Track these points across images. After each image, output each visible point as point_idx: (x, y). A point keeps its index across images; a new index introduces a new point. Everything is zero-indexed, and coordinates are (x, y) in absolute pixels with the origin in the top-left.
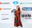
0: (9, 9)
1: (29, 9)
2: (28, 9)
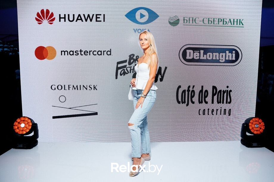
0: (100, 53)
1: (222, 57)
2: (216, 56)
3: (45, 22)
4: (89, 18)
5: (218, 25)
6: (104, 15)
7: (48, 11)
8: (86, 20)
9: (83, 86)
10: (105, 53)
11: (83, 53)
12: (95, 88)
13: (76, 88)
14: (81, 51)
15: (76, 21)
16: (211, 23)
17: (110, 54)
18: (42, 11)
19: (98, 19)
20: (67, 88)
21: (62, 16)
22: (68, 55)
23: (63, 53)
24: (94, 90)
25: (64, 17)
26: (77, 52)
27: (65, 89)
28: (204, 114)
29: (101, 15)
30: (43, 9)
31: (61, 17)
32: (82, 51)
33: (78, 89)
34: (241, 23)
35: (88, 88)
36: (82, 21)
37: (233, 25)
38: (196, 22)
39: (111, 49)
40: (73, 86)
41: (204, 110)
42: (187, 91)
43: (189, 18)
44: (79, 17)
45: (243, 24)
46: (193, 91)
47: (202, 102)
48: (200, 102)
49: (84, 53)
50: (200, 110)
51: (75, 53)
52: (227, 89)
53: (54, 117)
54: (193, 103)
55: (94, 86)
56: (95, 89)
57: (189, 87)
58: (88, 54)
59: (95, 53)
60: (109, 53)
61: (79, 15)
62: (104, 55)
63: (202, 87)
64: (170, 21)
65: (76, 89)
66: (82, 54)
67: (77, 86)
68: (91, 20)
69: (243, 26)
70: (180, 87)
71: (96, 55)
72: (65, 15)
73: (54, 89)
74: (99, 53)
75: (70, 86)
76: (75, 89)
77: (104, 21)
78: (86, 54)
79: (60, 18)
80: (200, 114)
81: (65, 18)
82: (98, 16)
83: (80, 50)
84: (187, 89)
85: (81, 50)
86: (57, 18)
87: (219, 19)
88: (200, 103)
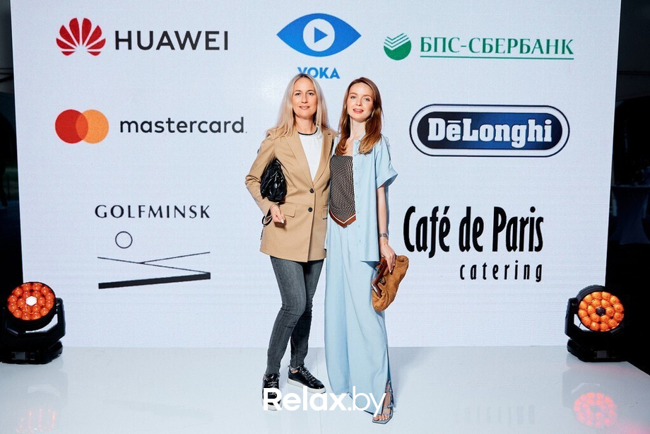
2: (502, 132)
3: (81, 49)
4: (188, 41)
5: (509, 55)
6: (226, 33)
7: (87, 23)
8: (182, 47)
9: (176, 208)
10: (229, 126)
11: (174, 127)
12: (203, 212)
13: (157, 212)
14: (169, 122)
15: (158, 48)
16: (490, 51)
17: (242, 130)
18: (74, 23)
19: (210, 43)
20: (135, 212)
21: (123, 35)
22: (137, 131)
23: (125, 126)
24: (202, 217)
25: (126, 37)
26: (159, 124)
27: (131, 216)
28: (473, 277)
29: (217, 33)
30: (74, 17)
31: (120, 37)
32: (173, 122)
33: (161, 216)
34: (566, 50)
35: (188, 213)
36: (173, 48)
37: (545, 55)
38: (453, 49)
39: (242, 118)
40: (151, 209)
41: (474, 267)
42: (431, 219)
43: (436, 39)
44: (165, 38)
45: (571, 53)
46: (445, 220)
47: (468, 248)
48: (465, 248)
49: (178, 127)
50: (463, 266)
51: (154, 128)
52: (531, 215)
53: (102, 286)
54: (446, 249)
55: (202, 207)
56: (204, 214)
57: (436, 209)
58: (188, 129)
59: (204, 127)
60: (238, 127)
61: (165, 34)
62: (225, 131)
63: (469, 209)
64: (387, 46)
65: (158, 215)
66: (172, 129)
67: (160, 209)
68: (194, 47)
69: (571, 56)
70: (412, 210)
71: (206, 131)
72: (130, 33)
73: (104, 215)
74: (215, 127)
75: (142, 209)
76: (155, 215)
77: (226, 48)
78: (181, 129)
79: (118, 40)
80: (463, 278)
81: (129, 40)
82: (211, 36)
83: (167, 120)
84: (429, 215)
85: (169, 119)
86: (111, 41)
87: (510, 40)
88: (462, 249)
